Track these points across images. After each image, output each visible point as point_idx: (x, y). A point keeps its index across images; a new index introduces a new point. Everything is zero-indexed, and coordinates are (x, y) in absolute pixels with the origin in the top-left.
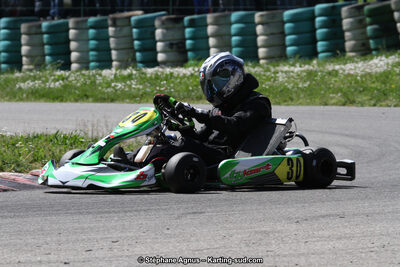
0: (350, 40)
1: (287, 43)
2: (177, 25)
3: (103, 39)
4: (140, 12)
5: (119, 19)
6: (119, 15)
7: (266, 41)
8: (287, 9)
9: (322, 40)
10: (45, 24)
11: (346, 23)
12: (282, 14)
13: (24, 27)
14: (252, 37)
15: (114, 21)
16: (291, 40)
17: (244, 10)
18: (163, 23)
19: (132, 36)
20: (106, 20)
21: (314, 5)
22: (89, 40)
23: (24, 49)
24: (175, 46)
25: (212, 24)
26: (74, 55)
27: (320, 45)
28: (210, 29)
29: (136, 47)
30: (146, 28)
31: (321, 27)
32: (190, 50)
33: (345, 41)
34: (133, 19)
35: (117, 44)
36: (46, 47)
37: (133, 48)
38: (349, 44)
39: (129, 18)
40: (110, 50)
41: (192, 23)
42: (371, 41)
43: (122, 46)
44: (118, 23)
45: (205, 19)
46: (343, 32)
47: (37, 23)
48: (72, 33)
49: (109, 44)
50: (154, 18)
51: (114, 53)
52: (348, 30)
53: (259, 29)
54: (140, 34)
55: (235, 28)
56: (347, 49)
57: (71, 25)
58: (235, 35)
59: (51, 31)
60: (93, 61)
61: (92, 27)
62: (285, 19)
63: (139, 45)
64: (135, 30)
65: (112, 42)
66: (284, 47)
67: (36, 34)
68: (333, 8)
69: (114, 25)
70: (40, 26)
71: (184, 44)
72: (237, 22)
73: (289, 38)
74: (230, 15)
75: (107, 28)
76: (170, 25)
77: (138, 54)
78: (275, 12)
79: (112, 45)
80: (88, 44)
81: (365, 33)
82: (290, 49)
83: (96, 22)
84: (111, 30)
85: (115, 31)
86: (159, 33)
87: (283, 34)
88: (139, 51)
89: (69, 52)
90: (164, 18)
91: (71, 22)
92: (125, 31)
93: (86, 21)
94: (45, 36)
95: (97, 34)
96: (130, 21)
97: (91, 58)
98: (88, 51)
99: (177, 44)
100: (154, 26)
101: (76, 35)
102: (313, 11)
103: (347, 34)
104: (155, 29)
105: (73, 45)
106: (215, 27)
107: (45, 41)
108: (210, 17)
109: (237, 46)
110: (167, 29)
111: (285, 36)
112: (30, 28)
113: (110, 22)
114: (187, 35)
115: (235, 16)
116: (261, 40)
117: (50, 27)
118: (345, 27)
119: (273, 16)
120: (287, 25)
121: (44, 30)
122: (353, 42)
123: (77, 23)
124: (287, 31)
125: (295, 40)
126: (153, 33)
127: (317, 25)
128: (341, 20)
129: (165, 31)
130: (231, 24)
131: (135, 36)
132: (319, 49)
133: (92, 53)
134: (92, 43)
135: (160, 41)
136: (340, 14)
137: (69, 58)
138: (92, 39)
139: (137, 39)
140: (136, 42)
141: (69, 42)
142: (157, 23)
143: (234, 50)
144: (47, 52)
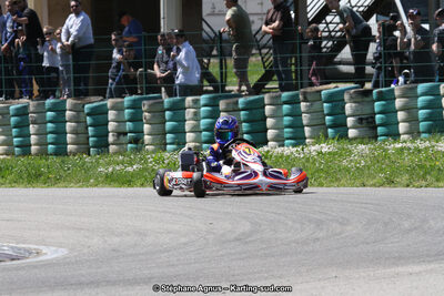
2: (367, 99)
3: (296, 115)
5: (309, 93)
6: (309, 89)
10: (241, 100)
13: (222, 104)
14: (439, 110)
15: (305, 94)
18: (351, 97)
19: (323, 111)
20: (298, 95)
22: (283, 116)
24: (364, 121)
25: (402, 96)
26: (271, 133)
28: (398, 103)
29: (328, 123)
30: (336, 100)
32: (380, 125)
34: (323, 92)
36: (244, 125)
37: (325, 124)
39: (320, 91)
40: (303, 127)
41: (381, 97)
43: (315, 122)
44: (309, 98)
45: (393, 90)
47: (235, 100)
48: (268, 108)
49: (301, 120)
50: (343, 92)
51: (306, 129)
54: (331, 108)
55: (421, 100)
57: (266, 101)
58: (422, 108)
59: (249, 107)
60: (288, 139)
61: (286, 103)
63: (331, 121)
64: (325, 105)
65: (305, 118)
67: (234, 111)
69: (305, 100)
70: (237, 103)
71: (374, 118)
72: (424, 94)
74: (416, 87)
75: (300, 103)
76: (360, 99)
77: (330, 130)
79: (305, 122)
80: (282, 121)
84: (303, 104)
85: (307, 107)
86: (349, 108)
88: (331, 127)
89: (266, 130)
90: (353, 91)
91: (267, 97)
92: (317, 105)
93: (280, 96)
94: (242, 113)
95: (291, 110)
96: (320, 95)
97: (286, 135)
98: (283, 128)
99: (367, 119)
100: (343, 100)
101: (272, 111)
104: (345, 103)
105: (270, 122)
106: (404, 100)
107: (242, 118)
108: (397, 90)
109: (425, 120)
110: (355, 102)
112: (228, 104)
113: (301, 97)
114: (376, 109)
115: (421, 87)
117: (246, 103)
121: (240, 106)
123: (271, 98)
126: (344, 108)
129: (354, 105)
130: (417, 97)
131: (326, 112)
133: (286, 130)
134: (287, 120)
135: (350, 116)
137: (266, 136)
138: (286, 115)
139: (328, 115)
140: (327, 118)
141: (265, 118)
142: (346, 97)
143: (423, 125)
144: (244, 129)
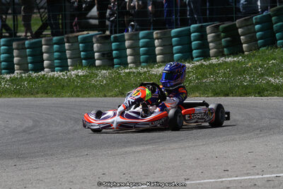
0: (213, 49)
1: (174, 52)
2: (107, 41)
3: (62, 51)
5: (71, 38)
6: (70, 35)
8: (173, 29)
9: (195, 49)
10: (27, 42)
11: (210, 37)
12: (170, 32)
13: (15, 45)
14: (153, 48)
15: (68, 38)
18: (97, 40)
19: (79, 49)
20: (63, 39)
22: (54, 52)
23: (16, 60)
24: (106, 55)
25: (129, 40)
26: (46, 63)
27: (195, 52)
28: (127, 43)
29: (82, 56)
30: (88, 42)
31: (194, 41)
32: (115, 58)
33: (210, 50)
34: (79, 37)
35: (71, 54)
36: (29, 58)
37: (80, 57)
38: (212, 52)
39: (77, 36)
40: (67, 59)
41: (116, 40)
42: (225, 49)
44: (71, 41)
45: (124, 36)
47: (22, 42)
48: (44, 47)
49: (66, 55)
50: (92, 36)
51: (69, 60)
52: (211, 42)
53: (156, 42)
54: (84, 47)
55: (142, 42)
56: (211, 55)
57: (43, 43)
58: (142, 47)
59: (32, 46)
60: (57, 67)
61: (56, 44)
62: (172, 35)
63: (85, 55)
64: (81, 45)
65: (68, 53)
66: (173, 54)
67: (23, 49)
68: (202, 27)
69: (68, 42)
70: (24, 44)
71: (112, 53)
72: (143, 38)
73: (175, 48)
74: (138, 34)
76: (102, 41)
77: (83, 61)
78: (166, 30)
79: (68, 56)
80: (53, 55)
81: (221, 44)
82: (176, 56)
83: (56, 40)
84: (67, 45)
85: (69, 46)
86: (95, 46)
88: (84, 59)
89: (43, 61)
90: (98, 36)
91: (43, 40)
92: (76, 44)
93: (52, 39)
94: (28, 50)
95: (59, 48)
96: (77, 39)
97: (56, 65)
99: (107, 54)
100: (92, 42)
101: (47, 49)
102: (190, 29)
103: (211, 44)
105: (45, 56)
106: (129, 42)
107: (28, 53)
108: (126, 35)
109: (144, 54)
110: (100, 43)
111: (173, 47)
112: (18, 45)
113: (65, 40)
114: (113, 48)
115: (142, 34)
116: (158, 50)
117: (30, 44)
118: (209, 40)
119: (165, 34)
120: (174, 39)
121: (26, 46)
123: (46, 41)
124: (173, 44)
125: (181, 49)
126: (92, 47)
127: (192, 38)
128: (206, 35)
129: (99, 45)
130: (139, 40)
131: (81, 49)
132: (194, 55)
133: (56, 61)
134: (56, 54)
135: (97, 52)
136: (206, 31)
137: (43, 65)
139: (83, 51)
140: (82, 53)
141: (42, 54)
142: (94, 40)
143: (142, 58)
144: (29, 61)
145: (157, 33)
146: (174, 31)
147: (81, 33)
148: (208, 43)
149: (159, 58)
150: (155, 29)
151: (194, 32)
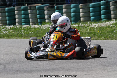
0: (113, 14)
1: (91, 15)
2: (52, 9)
3: (26, 14)
4: (40, 4)
5: (32, 7)
6: (32, 5)
7: (83, 15)
9: (103, 14)
10: (6, 9)
11: (112, 8)
12: (89, 5)
14: (79, 13)
16: (92, 14)
17: (76, 3)
18: (47, 8)
19: (36, 13)
20: (27, 7)
21: (100, 1)
22: (22, 15)
25: (65, 9)
26: (17, 20)
27: (103, 16)
29: (38, 17)
30: (41, 10)
31: (103, 10)
33: (111, 15)
34: (37, 7)
35: (31, 16)
36: (7, 17)
37: (37, 18)
38: (113, 16)
40: (29, 18)
41: (58, 8)
43: (33, 17)
44: (32, 8)
45: (62, 6)
46: (110, 11)
47: (4, 8)
48: (16, 12)
49: (29, 16)
50: (44, 7)
51: (30, 19)
52: (112, 11)
53: (81, 10)
54: (39, 12)
55: (72, 10)
56: (112, 18)
57: (16, 9)
58: (72, 13)
59: (9, 11)
60: (23, 22)
61: (23, 10)
62: (90, 7)
63: (39, 17)
64: (37, 11)
66: (90, 17)
67: (4, 12)
68: (107, 2)
69: (30, 9)
70: (5, 9)
72: (73, 8)
73: (91, 14)
74: (71, 5)
75: (28, 10)
76: (50, 9)
77: (39, 20)
78: (86, 4)
79: (30, 17)
80: (21, 16)
82: (92, 18)
83: (24, 8)
84: (29, 11)
85: (31, 11)
86: (46, 12)
87: (89, 12)
88: (39, 19)
89: (15, 19)
90: (48, 6)
91: (16, 8)
92: (34, 11)
93: (21, 7)
94: (7, 13)
95: (24, 12)
96: (36, 7)
97: (23, 21)
98: (22, 19)
100: (44, 9)
101: (17, 13)
102: (100, 3)
103: (112, 12)
104: (45, 11)
105: (16, 16)
106: (65, 10)
107: (7, 15)
108: (64, 6)
109: (73, 17)
110: (48, 10)
111: (90, 13)
112: (1, 10)
113: (29, 8)
115: (72, 5)
116: (81, 14)
117: (8, 10)
118: (111, 10)
119: (86, 6)
120: (91, 9)
121: (6, 11)
122: (114, 15)
123: (17, 8)
124: (91, 11)
125: (93, 14)
126: (44, 12)
127: (101, 9)
128: (110, 7)
129: (48, 11)
130: (71, 9)
131: (37, 13)
132: (102, 18)
133: (23, 19)
134: (23, 16)
135: (46, 15)
136: (109, 5)
137: (15, 21)
138: (23, 14)
139: (38, 14)
140: (38, 15)
141: (15, 15)
142: (45, 8)
143: (73, 18)
144: (7, 19)
145: (81, 5)
146: (91, 4)
147: (37, 5)
148: (111, 11)
149: (82, 19)
150: (80, 3)
151: (102, 5)
